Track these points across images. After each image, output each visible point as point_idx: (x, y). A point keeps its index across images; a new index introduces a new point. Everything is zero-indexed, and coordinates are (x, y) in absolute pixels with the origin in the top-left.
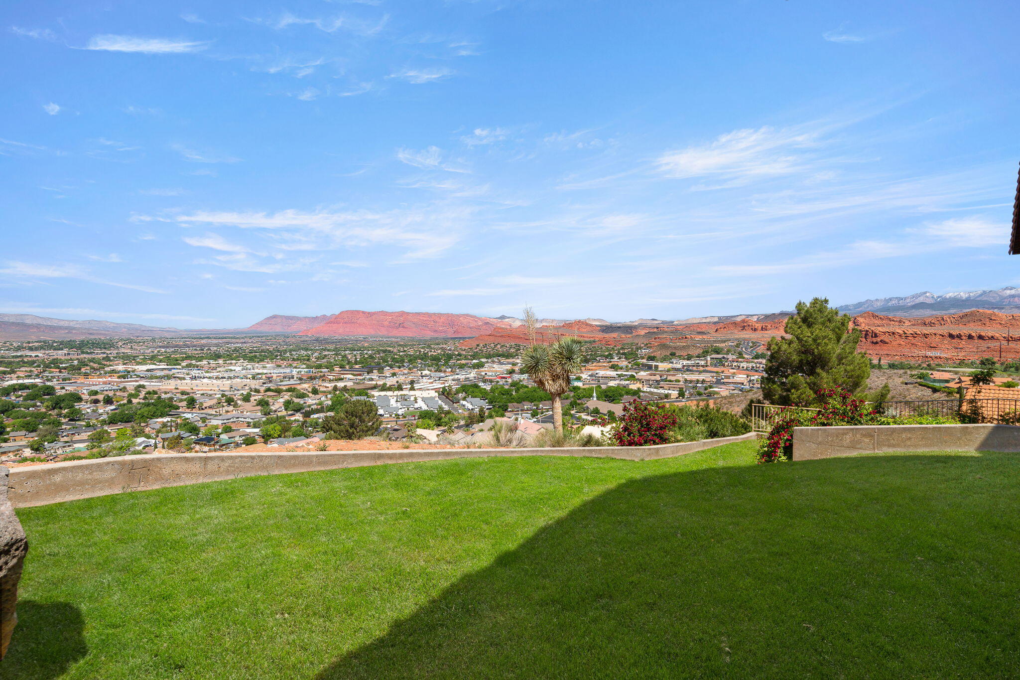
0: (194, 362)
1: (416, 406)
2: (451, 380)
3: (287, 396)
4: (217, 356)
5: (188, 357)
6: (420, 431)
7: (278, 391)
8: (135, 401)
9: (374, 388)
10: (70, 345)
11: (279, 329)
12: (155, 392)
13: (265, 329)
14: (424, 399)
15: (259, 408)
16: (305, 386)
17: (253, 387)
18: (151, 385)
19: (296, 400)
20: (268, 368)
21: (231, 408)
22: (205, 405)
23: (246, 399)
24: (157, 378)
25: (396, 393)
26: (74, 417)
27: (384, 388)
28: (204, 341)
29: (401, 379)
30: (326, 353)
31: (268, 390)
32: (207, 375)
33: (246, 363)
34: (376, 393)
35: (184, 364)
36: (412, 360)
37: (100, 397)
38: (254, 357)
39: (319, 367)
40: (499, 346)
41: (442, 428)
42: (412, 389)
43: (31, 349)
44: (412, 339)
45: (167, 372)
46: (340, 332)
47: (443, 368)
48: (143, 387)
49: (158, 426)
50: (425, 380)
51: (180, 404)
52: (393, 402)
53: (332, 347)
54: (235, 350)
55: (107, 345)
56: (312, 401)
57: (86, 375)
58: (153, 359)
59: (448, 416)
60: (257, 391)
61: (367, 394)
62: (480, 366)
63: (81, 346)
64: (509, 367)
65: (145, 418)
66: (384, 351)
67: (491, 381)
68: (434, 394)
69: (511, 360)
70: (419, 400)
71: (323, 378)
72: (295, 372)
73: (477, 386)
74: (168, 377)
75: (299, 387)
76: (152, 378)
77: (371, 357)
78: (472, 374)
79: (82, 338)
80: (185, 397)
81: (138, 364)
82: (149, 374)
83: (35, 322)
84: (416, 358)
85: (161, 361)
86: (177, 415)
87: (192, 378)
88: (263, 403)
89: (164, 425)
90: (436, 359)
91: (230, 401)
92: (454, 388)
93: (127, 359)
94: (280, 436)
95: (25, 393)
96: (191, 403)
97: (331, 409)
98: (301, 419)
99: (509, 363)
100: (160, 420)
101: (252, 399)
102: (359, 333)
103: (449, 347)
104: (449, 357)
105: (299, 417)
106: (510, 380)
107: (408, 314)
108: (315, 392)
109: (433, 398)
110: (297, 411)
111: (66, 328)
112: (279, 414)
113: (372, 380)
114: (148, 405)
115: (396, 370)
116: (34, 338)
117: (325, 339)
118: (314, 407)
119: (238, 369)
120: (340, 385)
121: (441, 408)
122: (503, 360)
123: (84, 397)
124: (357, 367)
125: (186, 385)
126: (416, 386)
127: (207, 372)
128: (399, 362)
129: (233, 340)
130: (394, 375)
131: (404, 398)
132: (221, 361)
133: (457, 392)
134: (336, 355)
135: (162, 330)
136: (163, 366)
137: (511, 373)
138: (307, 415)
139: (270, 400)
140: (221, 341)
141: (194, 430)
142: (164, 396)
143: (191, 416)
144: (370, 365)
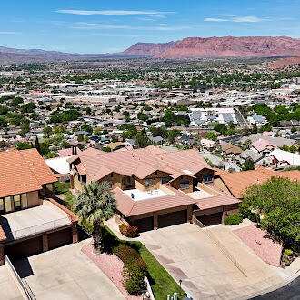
0: (90, 81)
1: (217, 119)
2: (248, 98)
3: (140, 110)
4: (102, 77)
5: (87, 78)
7: (136, 105)
8: (61, 109)
9: (194, 104)
10: (23, 67)
11: (141, 53)
12: (70, 104)
14: (223, 115)
15: (124, 117)
16: (152, 102)
17: (122, 101)
18: (68, 98)
19: (144, 112)
20: (129, 86)
21: (109, 116)
22: (96, 113)
23: (117, 110)
24: (71, 93)
25: (207, 109)
26: (35, 117)
27: (199, 105)
28: (95, 64)
29: (215, 97)
31: (130, 104)
32: (97, 91)
33: (119, 82)
34: (192, 109)
35: (85, 82)
36: (229, 79)
37: (45, 106)
42: (219, 106)
43: (7, 70)
45: (75, 88)
46: (182, 54)
48: (64, 99)
49: (73, 126)
50: (231, 98)
51: (83, 112)
53: (174, 68)
55: (42, 67)
56: (154, 113)
57: (36, 90)
58: (68, 79)
60: (124, 105)
61: (187, 110)
63: (31, 68)
65: (67, 120)
67: (280, 100)
68: (231, 110)
70: (221, 116)
71: (164, 95)
72: (147, 90)
74: (76, 92)
75: (148, 103)
76: (68, 93)
78: (269, 93)
79: (29, 62)
80: (86, 107)
81: (61, 82)
82: (66, 90)
83: (5, 52)
86: (82, 120)
87: (90, 94)
88: (126, 114)
89: (76, 126)
91: (108, 111)
93: (55, 77)
95: (10, 101)
96: (89, 112)
98: (146, 126)
100: (74, 122)
101: (121, 110)
105: (145, 124)
108: (157, 106)
109: (229, 114)
110: (145, 120)
111: (21, 55)
112: (134, 121)
113: (194, 97)
114: (67, 112)
115: (214, 89)
117: (172, 61)
118: (154, 118)
119: (114, 87)
120: (174, 101)
121: (231, 122)
123: (37, 105)
124: (187, 87)
125: (86, 98)
126: (222, 104)
127: (97, 89)
128: (218, 83)
129: (113, 63)
130: (211, 93)
131: (210, 114)
132: (105, 80)
133: (249, 110)
134: (177, 75)
136: (73, 83)
137: (299, 93)
138: (149, 123)
139: (130, 112)
140: (106, 63)
141: (90, 130)
142: (75, 106)
143: (89, 120)
144: (197, 86)
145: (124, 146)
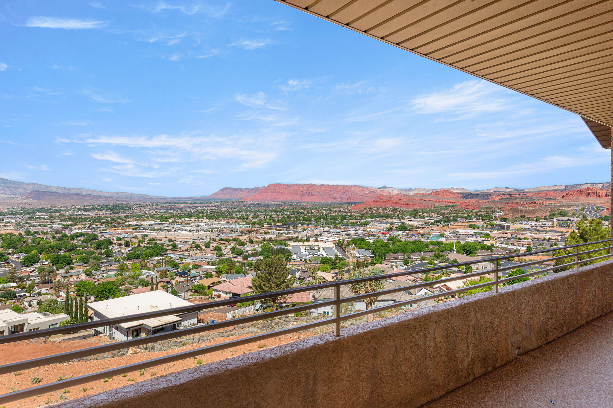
0: (176, 219)
1: (319, 253)
2: (344, 235)
3: (233, 244)
4: (190, 216)
5: (173, 216)
6: (320, 273)
7: (228, 241)
8: (142, 245)
9: (290, 239)
10: (106, 208)
11: (228, 197)
12: (153, 240)
13: (220, 197)
14: (324, 249)
15: (215, 252)
16: (245, 237)
17: (212, 237)
18: (152, 235)
19: (238, 247)
20: (221, 224)
21: (198, 251)
22: (183, 249)
23: (207, 245)
24: (154, 230)
25: (305, 243)
26: (108, 255)
27: (297, 240)
28: (183, 205)
29: (309, 233)
30: (259, 214)
31: (221, 239)
32: (184, 228)
33: (208, 220)
34: (291, 243)
35: (170, 221)
36: (317, 219)
37: (123, 242)
38: (213, 216)
39: (254, 224)
40: (381, 209)
41: (337, 271)
42: (317, 241)
43: (86, 210)
44: (318, 204)
45: (160, 226)
46: (268, 199)
47: (339, 226)
48: (147, 236)
49: (155, 262)
50: (326, 234)
51: (168, 248)
52: (303, 250)
53: (262, 209)
54: (202, 211)
55: (127, 208)
56: (249, 248)
57: (115, 227)
58: (153, 217)
59: (341, 262)
60: (214, 240)
61: (285, 244)
62: (366, 224)
63: (112, 209)
64: (388, 225)
65: (148, 256)
66: (298, 213)
67: (374, 236)
68: (331, 245)
69: (390, 220)
70: (321, 249)
71: (256, 232)
72: (238, 227)
73: (363, 240)
74: (161, 230)
75: (240, 238)
76: (152, 230)
77: (289, 217)
78: (360, 230)
79: (113, 203)
80: (171, 243)
81: (144, 220)
82: (150, 227)
83: (88, 193)
84: (320, 218)
85: (157, 219)
86: (166, 255)
87: (176, 230)
88: (218, 249)
89: (159, 262)
90: (334, 219)
91: (197, 247)
92: (347, 241)
93: (138, 217)
94: (227, 273)
95: (82, 238)
96: (175, 247)
97: (261, 254)
98: (241, 260)
99: (388, 223)
100: (156, 258)
101: (211, 245)
102: (280, 199)
103: (344, 209)
104: (344, 217)
105: (240, 259)
106: (388, 236)
107: (315, 185)
108: (251, 241)
109: (330, 248)
110: (239, 255)
111: (104, 197)
112: (228, 256)
113: (289, 233)
114: (149, 248)
115: (306, 226)
116: (87, 204)
117: (258, 204)
118: (250, 252)
119: (203, 224)
120: (268, 237)
121: (336, 255)
122: (383, 220)
123: (114, 242)
124: (279, 224)
125: (171, 235)
126: (319, 239)
127: (184, 226)
128: (308, 221)
129: (200, 205)
130: (304, 230)
131: (311, 248)
132: (192, 219)
133: (349, 244)
134: (266, 215)
135: (158, 198)
136: (158, 222)
137: (389, 230)
138: (245, 258)
139: (222, 247)
140: (193, 205)
141: (176, 266)
142: (158, 242)
143: (174, 256)
144: (288, 223)
145: (220, 282)
